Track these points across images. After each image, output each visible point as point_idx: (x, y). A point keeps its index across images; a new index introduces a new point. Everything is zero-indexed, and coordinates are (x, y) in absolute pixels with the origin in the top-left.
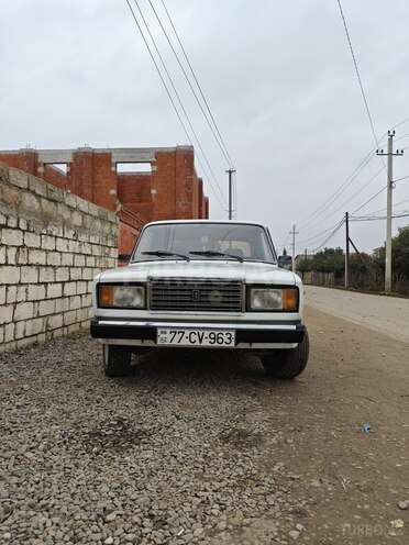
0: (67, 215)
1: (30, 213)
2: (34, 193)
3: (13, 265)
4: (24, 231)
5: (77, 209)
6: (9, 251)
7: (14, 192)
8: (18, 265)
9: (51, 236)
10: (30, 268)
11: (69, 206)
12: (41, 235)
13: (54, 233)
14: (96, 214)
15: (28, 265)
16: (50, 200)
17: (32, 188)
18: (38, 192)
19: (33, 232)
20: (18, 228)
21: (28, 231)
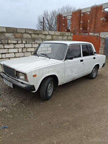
0: (43, 37)
1: (26, 39)
2: (28, 33)
3: (21, 52)
4: (25, 44)
5: (49, 34)
6: (19, 49)
7: (19, 35)
8: (23, 52)
9: (37, 43)
10: (28, 53)
11: (44, 34)
12: (32, 44)
13: (38, 43)
14: (59, 34)
15: (27, 52)
16: (36, 34)
17: (27, 32)
18: (30, 33)
19: (29, 43)
20: (22, 43)
21: (26, 43)
